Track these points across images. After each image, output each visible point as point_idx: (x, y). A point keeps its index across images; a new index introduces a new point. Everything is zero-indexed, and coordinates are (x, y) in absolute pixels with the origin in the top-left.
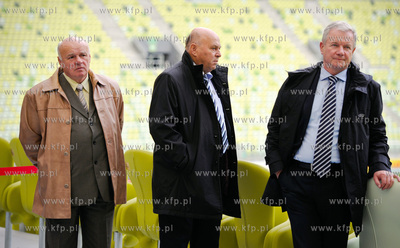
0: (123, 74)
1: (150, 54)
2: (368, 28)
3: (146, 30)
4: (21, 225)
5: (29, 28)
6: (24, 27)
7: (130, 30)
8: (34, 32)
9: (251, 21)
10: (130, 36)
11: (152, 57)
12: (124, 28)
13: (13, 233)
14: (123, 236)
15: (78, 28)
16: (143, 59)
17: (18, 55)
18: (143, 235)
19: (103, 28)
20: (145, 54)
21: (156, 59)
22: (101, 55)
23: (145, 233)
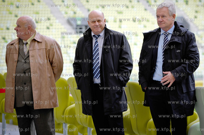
0: (63, 37)
1: (77, 26)
2: (197, 9)
3: (75, 13)
4: (11, 121)
5: (11, 13)
6: (8, 13)
7: (66, 13)
8: (13, 15)
9: (133, 7)
10: (66, 17)
11: (79, 27)
12: (63, 12)
13: (6, 125)
14: (68, 125)
15: (37, 13)
16: (74, 29)
17: (5, 28)
18: (79, 124)
19: (51, 12)
20: (75, 26)
21: (80, 28)
22: (51, 27)
23: (80, 123)
